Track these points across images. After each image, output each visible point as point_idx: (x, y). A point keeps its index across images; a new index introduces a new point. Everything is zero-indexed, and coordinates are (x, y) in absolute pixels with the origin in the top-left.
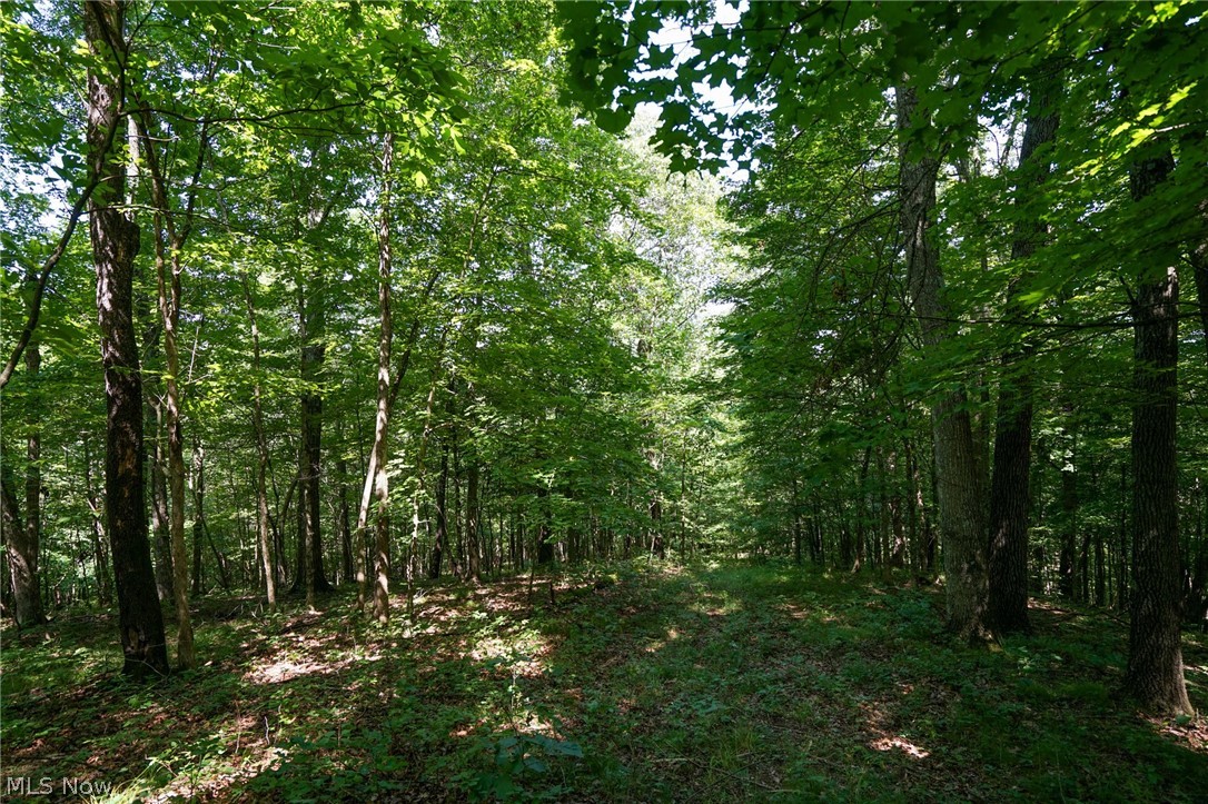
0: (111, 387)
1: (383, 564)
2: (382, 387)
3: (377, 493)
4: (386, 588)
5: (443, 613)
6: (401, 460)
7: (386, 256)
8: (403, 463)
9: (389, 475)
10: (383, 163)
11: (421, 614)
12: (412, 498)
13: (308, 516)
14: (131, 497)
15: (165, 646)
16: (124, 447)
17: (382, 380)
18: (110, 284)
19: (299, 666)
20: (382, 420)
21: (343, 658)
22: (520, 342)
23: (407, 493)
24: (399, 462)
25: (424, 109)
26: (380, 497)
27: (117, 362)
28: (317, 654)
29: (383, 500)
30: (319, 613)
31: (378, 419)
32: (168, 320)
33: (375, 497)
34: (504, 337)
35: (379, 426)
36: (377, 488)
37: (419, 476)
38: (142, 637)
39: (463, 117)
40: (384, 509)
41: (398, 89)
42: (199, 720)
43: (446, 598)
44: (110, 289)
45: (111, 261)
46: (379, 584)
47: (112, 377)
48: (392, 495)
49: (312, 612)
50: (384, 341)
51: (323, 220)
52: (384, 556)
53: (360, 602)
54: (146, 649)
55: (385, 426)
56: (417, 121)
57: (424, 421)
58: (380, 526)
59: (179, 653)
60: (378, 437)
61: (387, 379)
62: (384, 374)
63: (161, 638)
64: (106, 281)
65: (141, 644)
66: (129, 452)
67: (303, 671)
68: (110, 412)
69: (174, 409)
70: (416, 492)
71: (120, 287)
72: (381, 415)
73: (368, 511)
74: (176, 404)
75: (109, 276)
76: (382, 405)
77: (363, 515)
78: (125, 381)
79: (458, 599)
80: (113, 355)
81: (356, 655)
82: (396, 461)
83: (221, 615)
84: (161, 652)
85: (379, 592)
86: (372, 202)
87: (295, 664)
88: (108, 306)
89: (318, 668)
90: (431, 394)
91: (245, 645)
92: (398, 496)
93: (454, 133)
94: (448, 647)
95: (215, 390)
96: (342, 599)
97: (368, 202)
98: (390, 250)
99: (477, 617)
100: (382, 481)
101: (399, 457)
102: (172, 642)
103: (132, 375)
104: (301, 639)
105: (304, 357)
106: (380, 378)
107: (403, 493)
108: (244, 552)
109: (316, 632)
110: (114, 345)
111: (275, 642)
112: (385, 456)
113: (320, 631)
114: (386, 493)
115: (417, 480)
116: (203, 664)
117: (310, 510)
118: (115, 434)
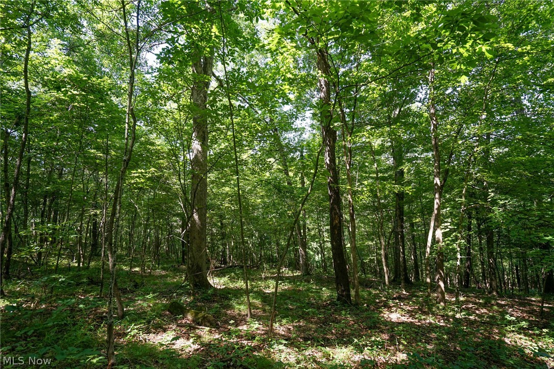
0: (330, 192)
1: (441, 276)
2: (436, 187)
3: (436, 239)
4: (443, 289)
5: (477, 309)
6: (449, 224)
7: (434, 122)
8: (450, 225)
9: (443, 231)
10: (430, 78)
11: (464, 306)
12: (457, 244)
13: (401, 247)
14: (338, 234)
15: (350, 294)
16: (335, 214)
17: (436, 183)
18: (329, 154)
19: (403, 317)
20: (437, 203)
21: (424, 319)
22: (518, 156)
23: (454, 241)
24: (448, 224)
25: (466, 42)
26: (438, 242)
27: (332, 183)
28: (411, 313)
29: (440, 243)
30: (408, 294)
31: (435, 203)
32: (348, 165)
33: (435, 241)
34: (508, 154)
35: (436, 206)
36: (436, 237)
37: (460, 233)
38: (343, 288)
39: (491, 38)
40: (441, 248)
41: (450, 39)
42: (366, 329)
43: (477, 301)
44: (329, 156)
45: (329, 146)
46: (439, 286)
47: (330, 188)
48: (445, 242)
49: (404, 292)
50: (436, 164)
51: (399, 112)
52: (441, 272)
53: (428, 293)
54: (344, 293)
55: (439, 206)
56: (461, 50)
57: (461, 204)
58: (439, 256)
59: (355, 298)
60: (436, 212)
61: (439, 183)
62: (437, 181)
63: (349, 291)
64: (327, 153)
65: (343, 291)
66: (337, 216)
67: (406, 320)
68: (330, 201)
69: (351, 200)
70: (459, 241)
71: (332, 155)
72: (437, 201)
73: (431, 248)
74: (352, 198)
75: (328, 151)
76: (437, 196)
77: (428, 250)
78: (335, 190)
79: (486, 303)
80: (330, 180)
81: (430, 319)
82: (446, 224)
83: (366, 286)
84: (349, 296)
85: (439, 290)
86: (423, 98)
87: (402, 316)
88: (328, 162)
89: (412, 321)
90: (464, 189)
91: (377, 301)
92: (448, 242)
93: (485, 48)
94: (485, 330)
95: (366, 192)
96: (418, 289)
97: (421, 99)
98: (436, 119)
99: (508, 318)
100: (439, 234)
101: (447, 222)
102: (353, 293)
103: (336, 187)
104: (402, 304)
105: (396, 175)
106: (435, 182)
107: (451, 241)
108: (370, 259)
109: (409, 303)
110: (331, 177)
111: (391, 303)
112: (439, 221)
113: (411, 303)
114: (441, 240)
115: (459, 235)
116: (363, 305)
117: (401, 245)
118: (332, 210)
